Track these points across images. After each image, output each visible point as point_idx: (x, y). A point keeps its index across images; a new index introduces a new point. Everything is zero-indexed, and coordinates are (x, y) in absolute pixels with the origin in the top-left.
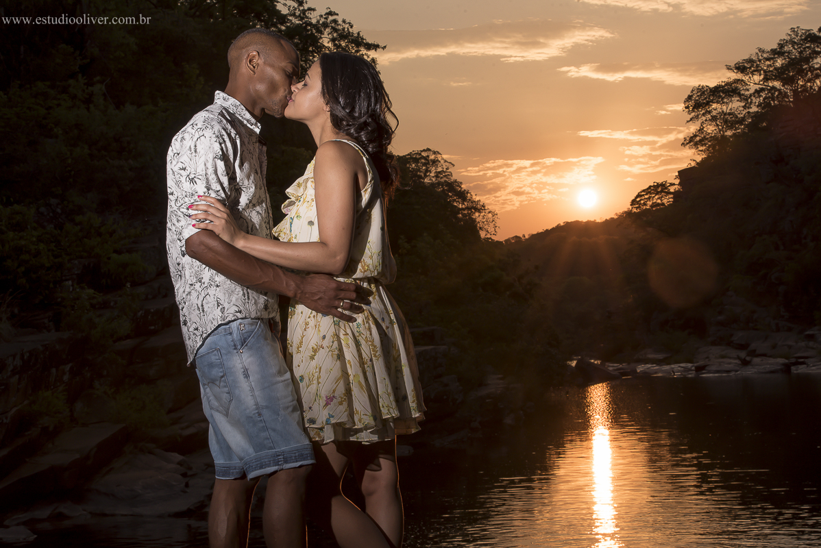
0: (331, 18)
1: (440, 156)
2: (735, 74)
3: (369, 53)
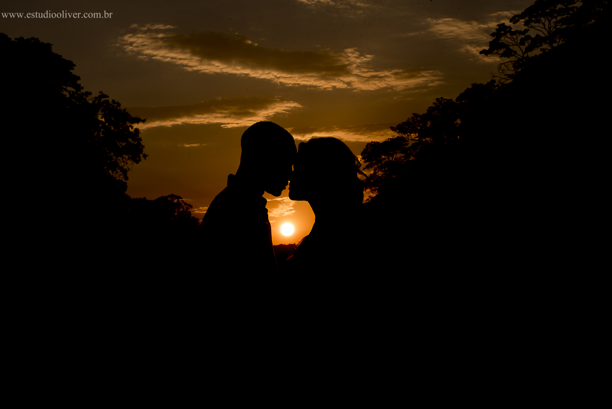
0: (103, 100)
1: (181, 200)
2: (397, 134)
3: (133, 125)
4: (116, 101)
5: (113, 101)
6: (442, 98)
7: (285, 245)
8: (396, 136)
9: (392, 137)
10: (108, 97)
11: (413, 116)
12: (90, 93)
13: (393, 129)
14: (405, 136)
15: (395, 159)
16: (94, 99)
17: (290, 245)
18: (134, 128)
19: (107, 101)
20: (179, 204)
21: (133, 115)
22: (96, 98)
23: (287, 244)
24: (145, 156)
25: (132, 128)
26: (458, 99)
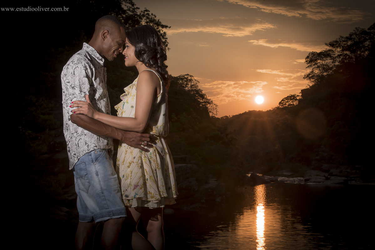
0: (146, 13)
1: (193, 78)
2: (329, 47)
3: (163, 29)
4: (154, 14)
5: (152, 14)
6: (359, 27)
7: (256, 111)
8: (328, 49)
9: (325, 50)
10: (149, 11)
11: (340, 37)
12: (139, 8)
13: (326, 44)
14: (334, 49)
15: (326, 63)
16: (141, 12)
17: (259, 111)
18: (164, 31)
19: (148, 14)
20: (191, 80)
21: (164, 24)
22: (142, 11)
23: (257, 110)
24: (169, 49)
25: (163, 31)
26: (369, 29)
